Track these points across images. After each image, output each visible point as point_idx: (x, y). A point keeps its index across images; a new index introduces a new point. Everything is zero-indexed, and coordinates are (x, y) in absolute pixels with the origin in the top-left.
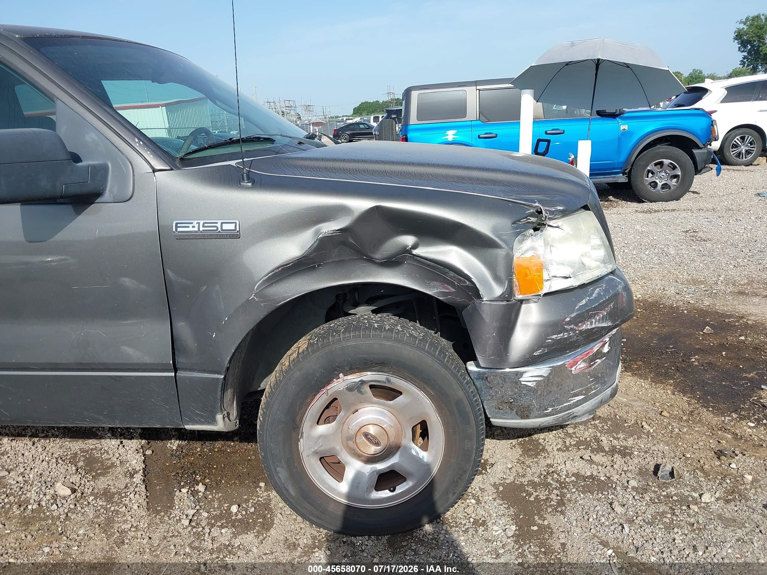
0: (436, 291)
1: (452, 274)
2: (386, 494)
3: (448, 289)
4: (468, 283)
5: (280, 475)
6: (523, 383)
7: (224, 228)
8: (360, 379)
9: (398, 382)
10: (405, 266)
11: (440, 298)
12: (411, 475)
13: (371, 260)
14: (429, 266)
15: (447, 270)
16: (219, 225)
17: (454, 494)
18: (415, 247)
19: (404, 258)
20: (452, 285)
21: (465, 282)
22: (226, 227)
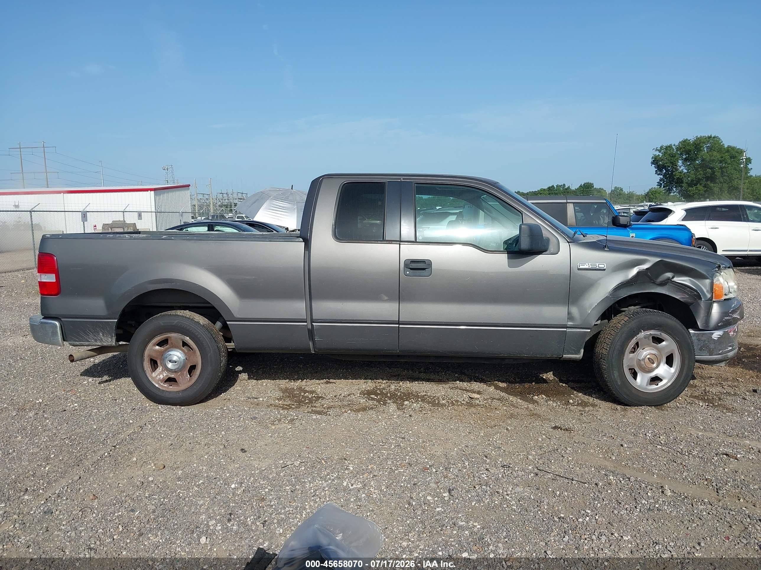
0: (679, 297)
1: (688, 289)
2: (654, 387)
3: (685, 296)
4: (695, 293)
5: (615, 375)
6: (713, 338)
7: (603, 265)
8: (649, 333)
9: (664, 335)
10: (667, 286)
11: (681, 300)
12: (664, 378)
13: (654, 283)
14: (678, 286)
15: (686, 288)
16: (597, 265)
17: (684, 386)
18: (673, 278)
19: (668, 282)
20: (688, 294)
21: (694, 293)
22: (600, 266)
